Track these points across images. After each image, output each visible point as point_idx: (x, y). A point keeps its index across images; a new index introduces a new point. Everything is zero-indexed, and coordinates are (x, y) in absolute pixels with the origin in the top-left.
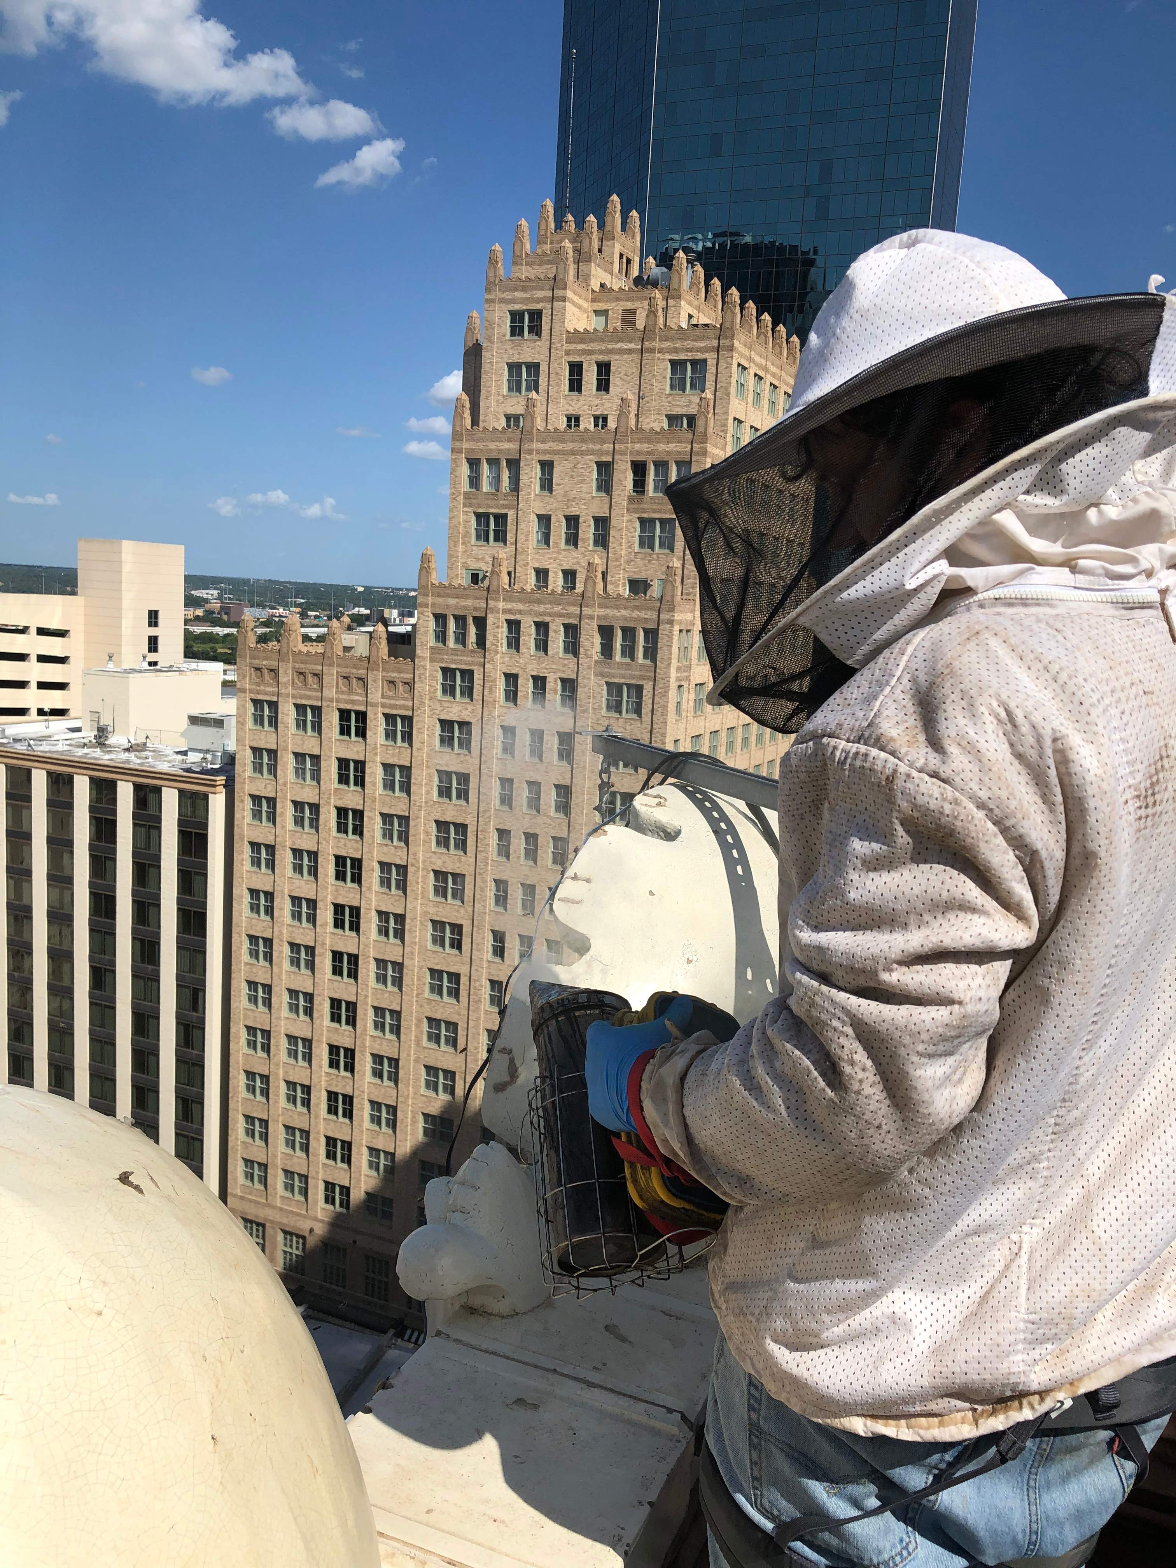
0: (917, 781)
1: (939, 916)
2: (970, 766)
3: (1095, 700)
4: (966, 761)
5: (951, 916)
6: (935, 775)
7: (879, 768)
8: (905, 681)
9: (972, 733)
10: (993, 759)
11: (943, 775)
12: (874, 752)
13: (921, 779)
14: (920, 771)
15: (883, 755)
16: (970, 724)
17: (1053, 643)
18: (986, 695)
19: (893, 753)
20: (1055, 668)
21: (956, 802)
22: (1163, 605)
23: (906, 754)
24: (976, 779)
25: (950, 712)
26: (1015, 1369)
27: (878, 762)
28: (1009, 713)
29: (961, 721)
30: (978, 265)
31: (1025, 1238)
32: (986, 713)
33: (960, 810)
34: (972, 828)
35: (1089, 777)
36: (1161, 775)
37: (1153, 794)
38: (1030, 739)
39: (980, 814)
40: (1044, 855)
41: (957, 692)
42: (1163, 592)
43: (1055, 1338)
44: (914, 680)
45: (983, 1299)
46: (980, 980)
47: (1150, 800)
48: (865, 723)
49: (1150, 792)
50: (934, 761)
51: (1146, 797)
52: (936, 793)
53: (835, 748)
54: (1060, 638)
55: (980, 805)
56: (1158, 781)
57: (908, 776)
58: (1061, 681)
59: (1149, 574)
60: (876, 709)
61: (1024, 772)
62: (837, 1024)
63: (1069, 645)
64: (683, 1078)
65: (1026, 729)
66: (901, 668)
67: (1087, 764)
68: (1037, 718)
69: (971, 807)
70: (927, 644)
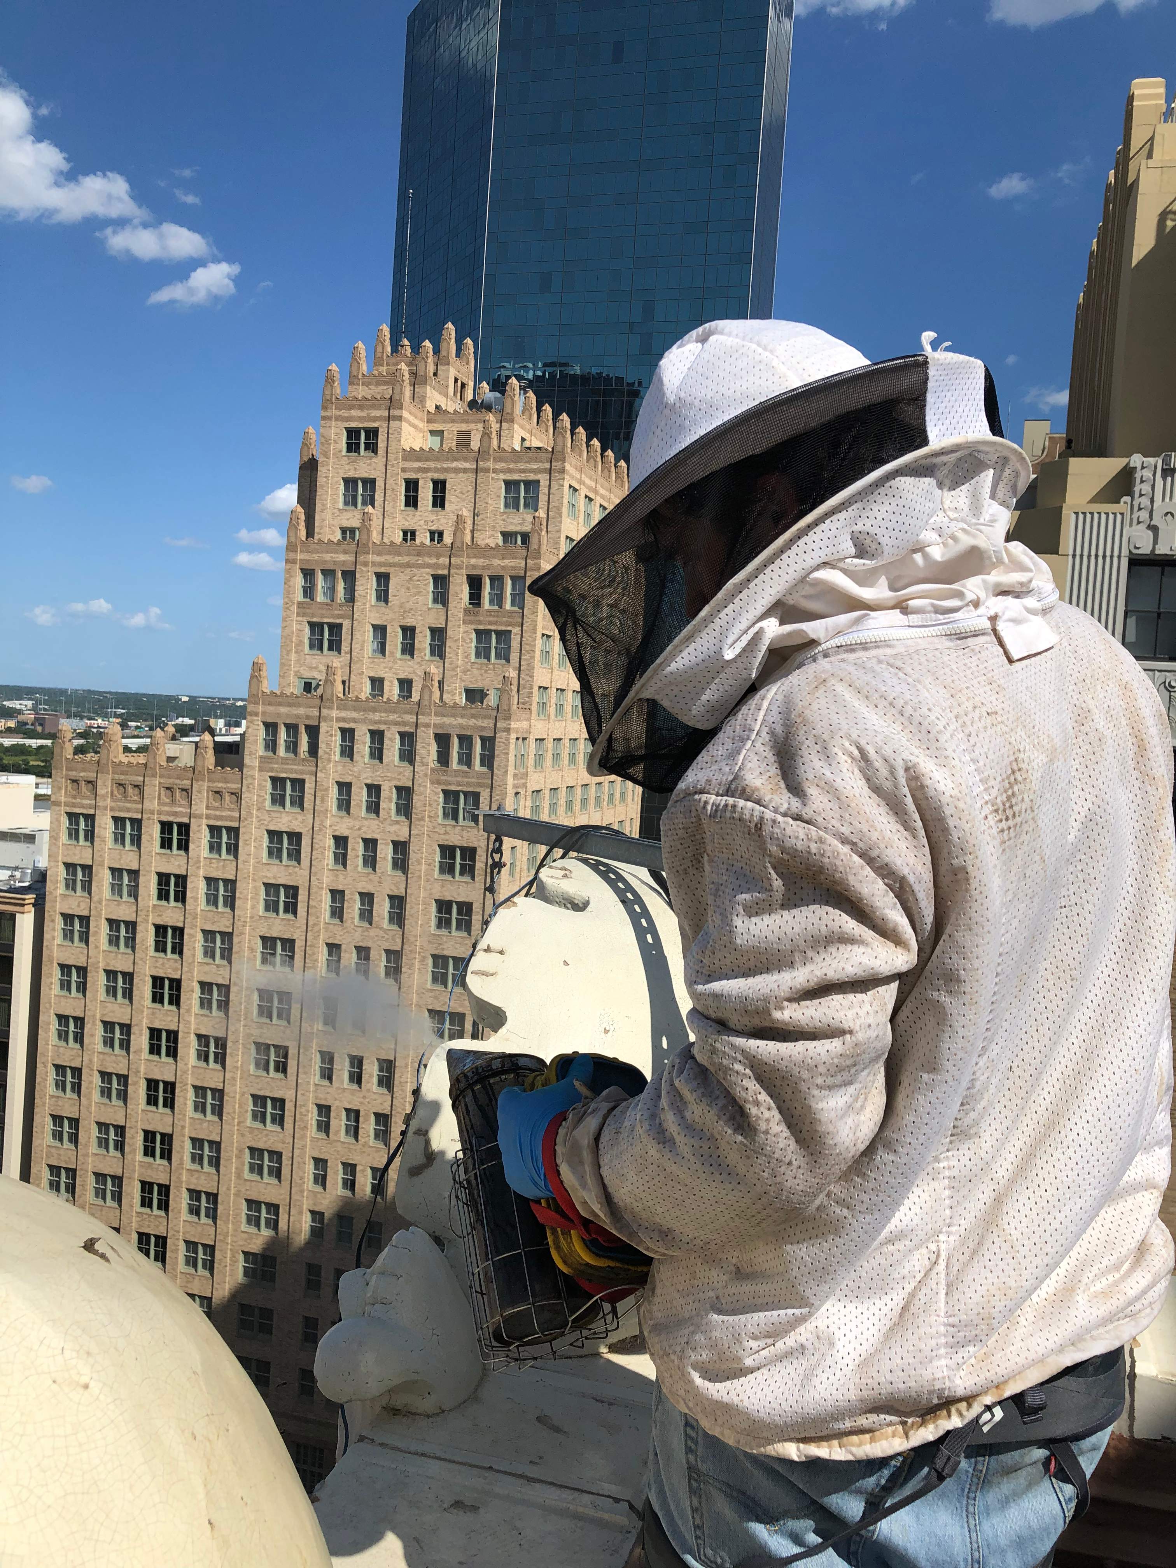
0: (782, 825)
1: (821, 950)
2: (831, 805)
3: (941, 728)
4: (826, 801)
5: (832, 949)
6: (797, 818)
7: (747, 817)
8: (764, 734)
9: (828, 773)
10: (851, 795)
11: (806, 817)
12: (741, 803)
13: (787, 823)
14: (785, 815)
15: (750, 805)
16: (826, 765)
17: (895, 680)
18: (837, 737)
19: (758, 802)
20: (899, 703)
21: (821, 841)
22: (995, 631)
23: (771, 801)
24: (837, 816)
25: (807, 758)
26: (939, 1375)
27: (746, 812)
28: (861, 750)
29: (817, 764)
30: (765, 349)
31: (943, 1247)
32: (840, 754)
33: (826, 847)
34: (839, 863)
35: (945, 799)
36: (1016, 788)
37: (1011, 807)
38: (884, 772)
39: (845, 849)
40: (911, 879)
41: (811, 738)
42: (993, 619)
43: (976, 1340)
44: (772, 733)
45: (905, 1309)
46: (867, 1007)
47: (1009, 813)
48: (731, 778)
49: (1008, 805)
50: (795, 804)
51: (1004, 810)
52: (802, 835)
53: (706, 803)
54: (901, 675)
55: (844, 841)
56: (1013, 794)
57: (774, 821)
58: (907, 715)
59: (976, 604)
60: (740, 763)
61: (883, 803)
62: (737, 1067)
63: (910, 680)
64: (597, 1138)
65: (878, 763)
66: (759, 722)
67: (941, 787)
68: (888, 751)
69: (836, 843)
70: (780, 697)
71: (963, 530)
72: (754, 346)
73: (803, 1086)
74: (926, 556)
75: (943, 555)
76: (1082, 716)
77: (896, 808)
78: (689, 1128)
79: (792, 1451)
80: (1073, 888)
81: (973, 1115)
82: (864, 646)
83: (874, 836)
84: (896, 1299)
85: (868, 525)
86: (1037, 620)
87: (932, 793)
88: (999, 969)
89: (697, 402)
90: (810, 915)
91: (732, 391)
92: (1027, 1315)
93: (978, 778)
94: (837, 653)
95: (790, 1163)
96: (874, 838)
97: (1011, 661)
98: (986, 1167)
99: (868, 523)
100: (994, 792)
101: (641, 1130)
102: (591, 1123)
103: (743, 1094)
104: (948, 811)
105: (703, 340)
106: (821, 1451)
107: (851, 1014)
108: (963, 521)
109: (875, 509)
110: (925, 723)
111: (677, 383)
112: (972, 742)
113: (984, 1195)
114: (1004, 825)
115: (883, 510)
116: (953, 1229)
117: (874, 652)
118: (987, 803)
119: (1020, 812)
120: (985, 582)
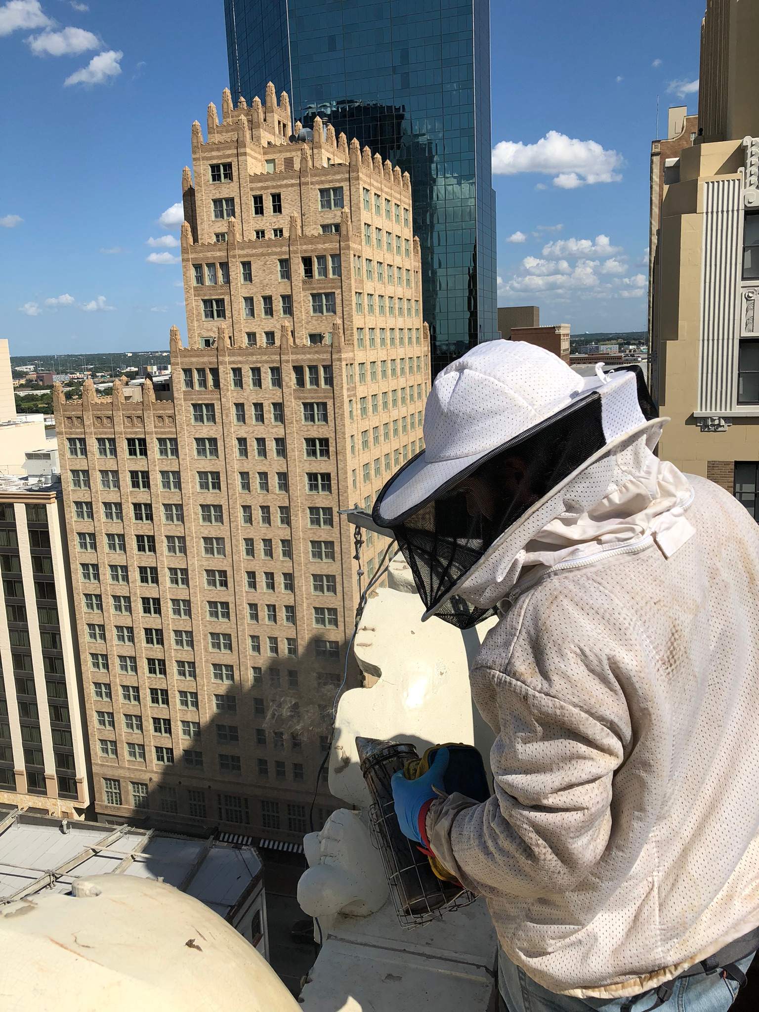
0: (539, 699)
1: (568, 763)
2: (566, 686)
3: (627, 625)
4: (563, 683)
5: (574, 762)
6: (547, 694)
7: (518, 691)
8: (524, 633)
9: (563, 666)
10: (577, 679)
11: (552, 694)
12: (514, 681)
13: (541, 697)
14: (540, 692)
15: (519, 683)
16: (561, 661)
17: (598, 593)
18: (566, 642)
19: (524, 682)
20: (601, 611)
21: (562, 707)
22: (655, 541)
23: (531, 683)
24: (570, 692)
25: (550, 656)
26: (657, 957)
27: (517, 688)
28: (581, 650)
29: (556, 660)
30: (499, 380)
31: (656, 879)
32: (569, 653)
33: (565, 711)
34: (573, 719)
35: (632, 674)
36: (675, 644)
37: (673, 657)
38: (595, 662)
39: (576, 711)
40: (616, 720)
41: (551, 641)
42: (654, 535)
43: (677, 936)
44: (528, 633)
45: (636, 918)
47: (672, 661)
48: (507, 661)
49: (671, 657)
50: (546, 685)
51: (669, 661)
52: (551, 705)
53: (494, 676)
54: (601, 588)
55: (575, 706)
56: (674, 648)
57: (534, 696)
58: (606, 619)
59: (643, 532)
60: (511, 651)
61: (596, 678)
62: (525, 826)
63: (607, 592)
64: (449, 834)
65: (592, 657)
66: (520, 624)
67: (629, 667)
68: (596, 650)
69: (571, 707)
70: (531, 608)
71: (631, 481)
72: (492, 379)
73: (563, 838)
74: (610, 500)
75: (620, 500)
76: (713, 574)
77: (604, 680)
78: (501, 850)
79: (579, 993)
81: (666, 808)
82: (578, 569)
83: (593, 701)
84: (628, 912)
86: (682, 519)
88: (674, 743)
89: (461, 414)
90: (560, 744)
91: (482, 409)
92: (706, 916)
93: (651, 647)
94: (562, 573)
96: (593, 703)
97: (666, 558)
98: (675, 834)
100: (662, 653)
101: (474, 842)
102: (445, 823)
103: (530, 841)
104: (634, 680)
105: (461, 369)
106: (595, 994)
107: (586, 798)
108: (630, 473)
109: (577, 486)
110: (617, 624)
111: (448, 400)
112: (647, 626)
113: (676, 849)
114: (670, 670)
116: (661, 868)
117: (584, 571)
118: (658, 661)
119: (679, 658)
120: (646, 515)
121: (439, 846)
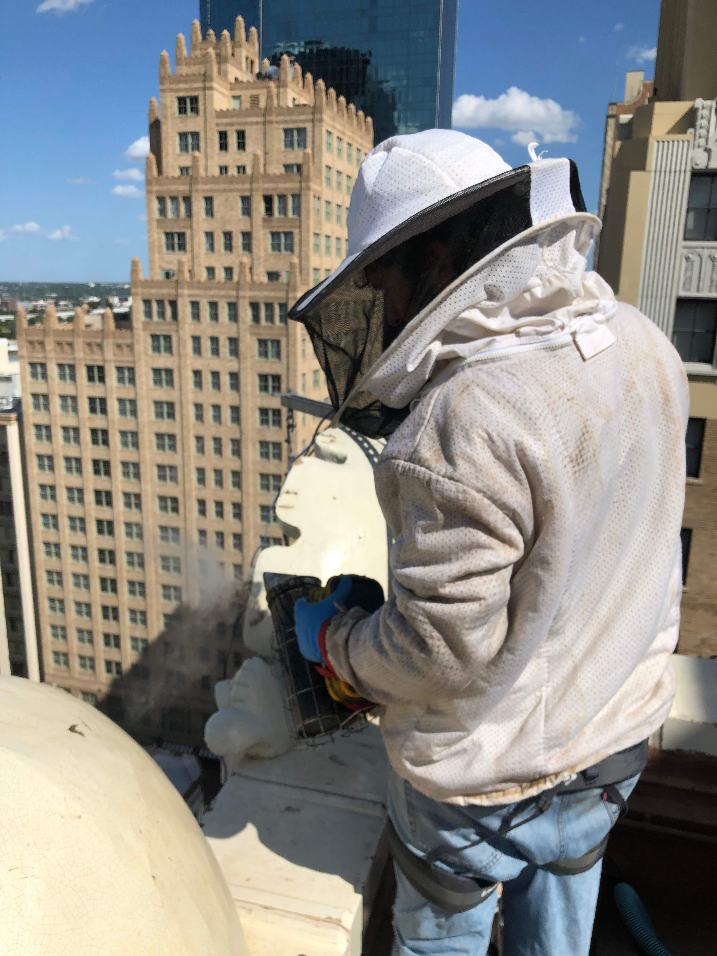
0: (442, 483)
1: (467, 552)
2: (471, 470)
3: (538, 415)
4: (467, 468)
5: (473, 552)
6: (451, 478)
7: (421, 477)
8: (432, 422)
9: (469, 450)
11: (456, 478)
12: (418, 468)
13: (444, 482)
14: (444, 476)
15: (423, 469)
16: (467, 445)
17: (511, 384)
18: (474, 427)
19: (428, 468)
20: (513, 400)
21: (465, 492)
22: (575, 341)
23: (435, 468)
24: (474, 477)
25: (457, 441)
26: (539, 764)
27: (421, 474)
28: (489, 435)
29: (463, 444)
30: (428, 158)
31: (544, 694)
32: (476, 438)
33: (468, 496)
34: (475, 505)
35: (539, 462)
36: (584, 444)
37: (581, 456)
38: (502, 448)
39: (479, 496)
40: (519, 510)
41: (459, 427)
42: (574, 334)
43: (560, 745)
44: (437, 421)
45: (522, 729)
46: (494, 583)
47: (580, 460)
48: (412, 450)
49: (579, 456)
50: (450, 470)
51: (577, 460)
52: (453, 489)
53: (398, 465)
54: (515, 379)
55: (479, 491)
56: (583, 448)
57: (437, 481)
58: (517, 408)
59: (562, 328)
60: (417, 441)
61: (502, 466)
62: (420, 618)
63: (520, 383)
64: (347, 641)
65: (499, 443)
66: (429, 414)
67: (537, 455)
68: (505, 435)
69: (474, 493)
70: (441, 397)
71: (556, 276)
72: (420, 156)
73: (458, 629)
74: (532, 295)
75: (542, 294)
76: (629, 386)
77: (510, 468)
78: (395, 647)
79: (461, 801)
80: (621, 491)
81: (560, 623)
82: (493, 360)
83: (497, 487)
84: (515, 724)
85: (494, 281)
86: (603, 327)
87: (531, 459)
88: (574, 549)
89: (386, 195)
90: (460, 533)
91: (407, 188)
92: (589, 730)
93: (561, 442)
94: (476, 365)
95: (452, 668)
96: (496, 489)
97: (584, 359)
98: (567, 650)
99: (495, 279)
100: (571, 450)
101: (370, 644)
102: (343, 632)
103: (424, 633)
104: (540, 469)
105: (388, 149)
106: (476, 801)
107: (484, 588)
108: (556, 268)
109: (499, 270)
110: (528, 413)
111: (373, 181)
112: (558, 420)
113: (567, 665)
114: (576, 468)
115: (504, 270)
116: (550, 684)
117: (499, 363)
118: (566, 457)
119: (587, 459)
120: (568, 311)
121: (336, 655)
